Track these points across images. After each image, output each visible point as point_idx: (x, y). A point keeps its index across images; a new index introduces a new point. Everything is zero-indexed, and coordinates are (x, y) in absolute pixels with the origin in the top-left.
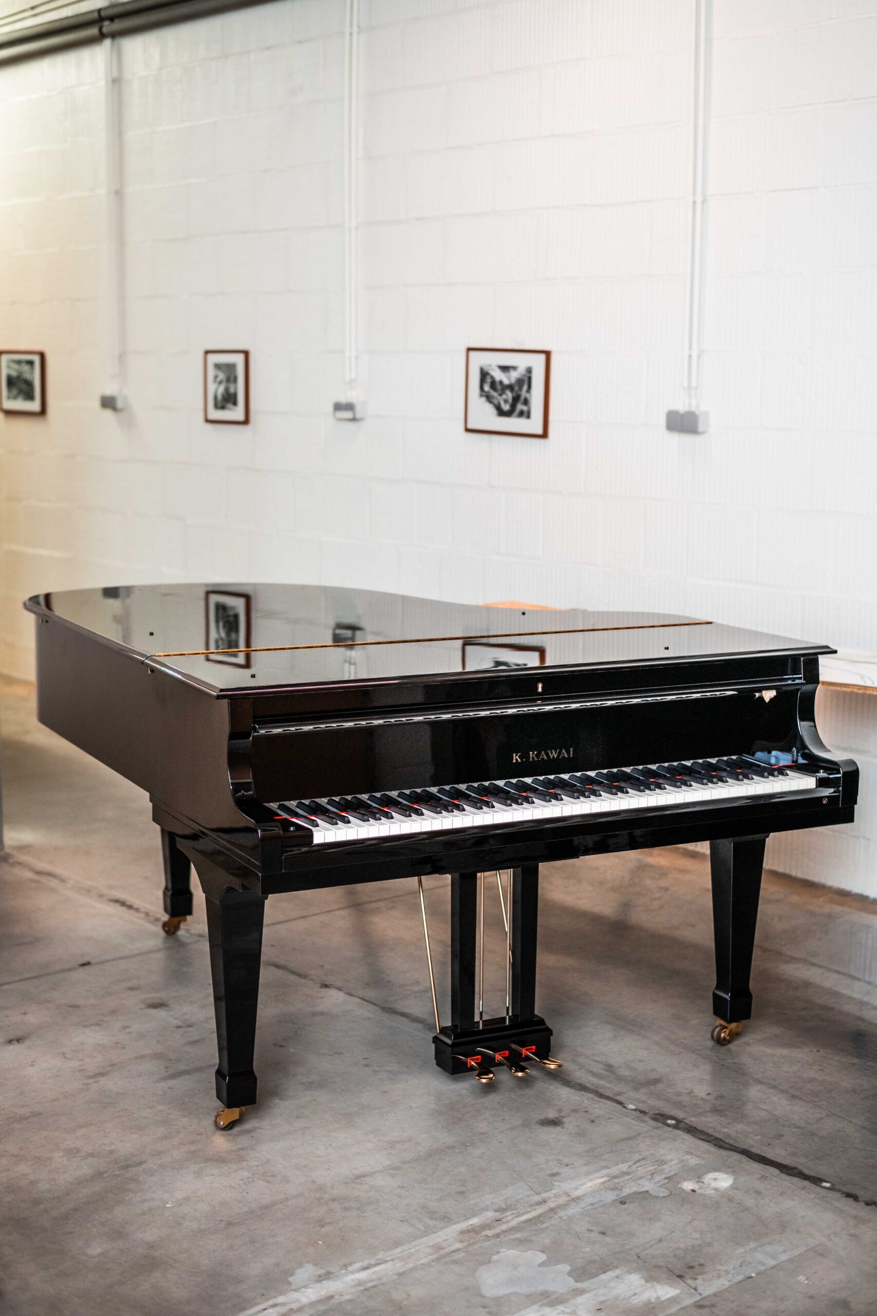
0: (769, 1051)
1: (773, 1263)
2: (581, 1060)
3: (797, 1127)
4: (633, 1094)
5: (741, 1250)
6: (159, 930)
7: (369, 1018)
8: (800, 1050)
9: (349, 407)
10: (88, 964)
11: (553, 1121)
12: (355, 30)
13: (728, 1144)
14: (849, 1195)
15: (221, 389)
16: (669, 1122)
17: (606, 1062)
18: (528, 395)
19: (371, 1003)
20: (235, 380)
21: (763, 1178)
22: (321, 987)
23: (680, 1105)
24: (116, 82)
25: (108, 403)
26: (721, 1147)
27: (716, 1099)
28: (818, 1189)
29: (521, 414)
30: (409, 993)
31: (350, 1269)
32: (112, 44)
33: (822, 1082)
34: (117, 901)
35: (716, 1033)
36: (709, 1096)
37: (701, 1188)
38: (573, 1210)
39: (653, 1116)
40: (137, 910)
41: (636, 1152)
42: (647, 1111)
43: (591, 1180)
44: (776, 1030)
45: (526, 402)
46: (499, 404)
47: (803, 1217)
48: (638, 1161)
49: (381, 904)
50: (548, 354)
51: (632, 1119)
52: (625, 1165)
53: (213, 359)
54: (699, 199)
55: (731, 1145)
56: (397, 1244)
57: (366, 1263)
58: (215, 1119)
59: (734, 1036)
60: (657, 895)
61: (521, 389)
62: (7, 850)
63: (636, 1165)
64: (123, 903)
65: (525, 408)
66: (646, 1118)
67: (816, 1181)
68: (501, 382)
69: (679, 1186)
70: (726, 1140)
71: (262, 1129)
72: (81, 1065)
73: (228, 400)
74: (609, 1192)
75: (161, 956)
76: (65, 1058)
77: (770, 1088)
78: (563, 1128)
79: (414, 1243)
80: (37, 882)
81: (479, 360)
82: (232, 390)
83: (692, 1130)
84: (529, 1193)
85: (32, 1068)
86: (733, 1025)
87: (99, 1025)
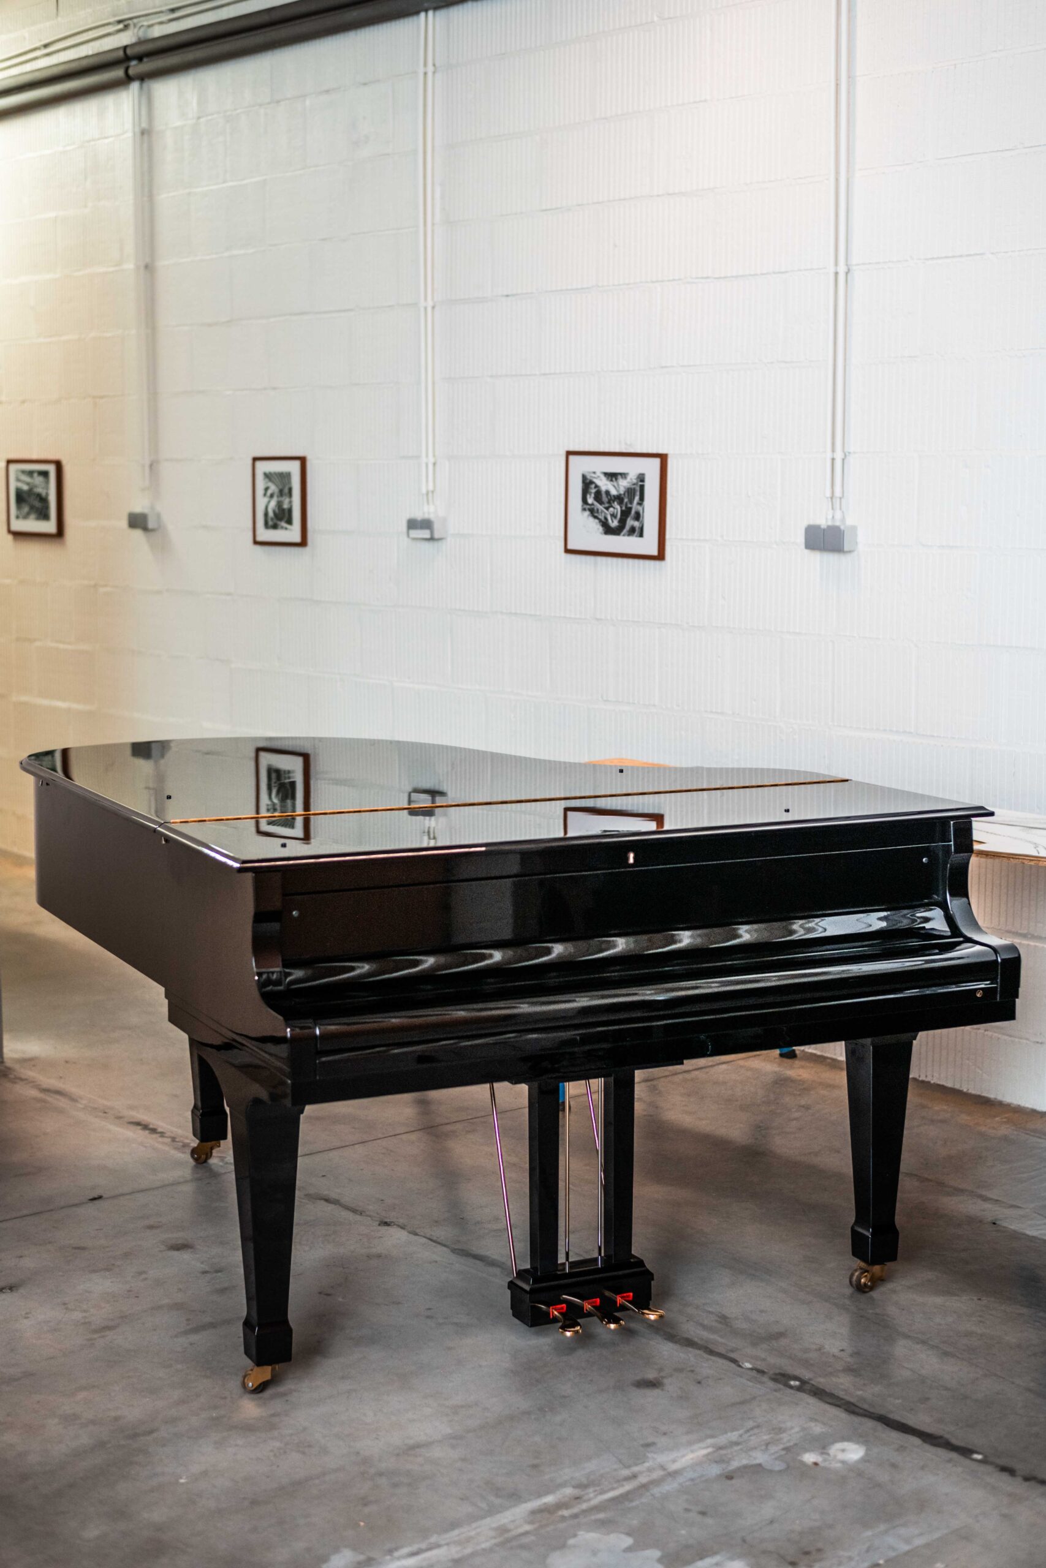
0: (920, 1299)
1: (906, 1548)
2: (690, 1310)
3: (947, 1389)
4: (750, 1350)
5: (869, 1533)
6: (186, 1157)
7: (436, 1262)
8: (956, 1298)
9: (426, 524)
10: (100, 1197)
11: (651, 1382)
12: (430, 68)
13: (861, 1409)
14: (1004, 1469)
15: (273, 504)
16: (792, 1383)
17: (720, 1313)
18: (640, 508)
19: (439, 1243)
20: (290, 493)
21: (901, 1449)
22: (379, 1225)
23: (806, 1363)
24: (146, 134)
25: (137, 522)
26: (853, 1413)
27: (851, 1356)
28: (967, 1462)
29: (632, 531)
30: (486, 1231)
31: (396, 1554)
32: (141, 88)
33: (981, 1335)
34: (138, 1124)
35: (855, 1278)
36: (842, 1352)
37: (825, 1460)
38: (669, 1487)
39: (773, 1377)
40: (162, 1134)
41: (749, 1418)
42: (766, 1370)
43: (692, 1452)
44: (929, 1275)
45: (638, 516)
46: (606, 519)
47: (947, 1494)
48: (752, 1429)
49: (458, 1126)
50: (663, 458)
51: (748, 1380)
52: (734, 1433)
53: (263, 467)
54: (842, 269)
55: (865, 1410)
56: (454, 1525)
57: (415, 1548)
58: (242, 1379)
59: (877, 1281)
60: (797, 1115)
61: (631, 502)
62: (8, 1063)
63: (749, 1434)
64: (145, 1127)
65: (636, 524)
66: (765, 1379)
67: (965, 1452)
68: (608, 493)
69: (799, 1458)
70: (860, 1405)
71: (299, 1391)
72: (85, 1317)
73: (282, 517)
74: (714, 1465)
75: (188, 1188)
76: (67, 1309)
77: (918, 1343)
78: (662, 1390)
79: (474, 1525)
80: (44, 1101)
81: (581, 466)
82: (286, 506)
83: (819, 1393)
84: (615, 1466)
85: (25, 1321)
86: (877, 1269)
87: (107, 1269)
